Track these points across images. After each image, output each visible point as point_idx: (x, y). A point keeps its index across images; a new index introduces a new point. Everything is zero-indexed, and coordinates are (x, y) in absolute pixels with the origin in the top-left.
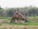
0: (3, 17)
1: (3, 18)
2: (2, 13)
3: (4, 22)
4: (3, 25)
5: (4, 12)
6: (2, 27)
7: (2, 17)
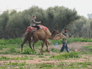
0: (82, 39)
1: (83, 41)
2: (79, 27)
3: (86, 48)
4: (83, 56)
5: (84, 26)
6: (80, 62)
7: (80, 37)
